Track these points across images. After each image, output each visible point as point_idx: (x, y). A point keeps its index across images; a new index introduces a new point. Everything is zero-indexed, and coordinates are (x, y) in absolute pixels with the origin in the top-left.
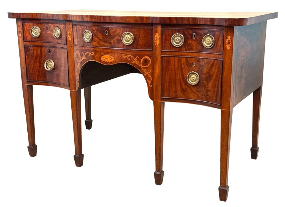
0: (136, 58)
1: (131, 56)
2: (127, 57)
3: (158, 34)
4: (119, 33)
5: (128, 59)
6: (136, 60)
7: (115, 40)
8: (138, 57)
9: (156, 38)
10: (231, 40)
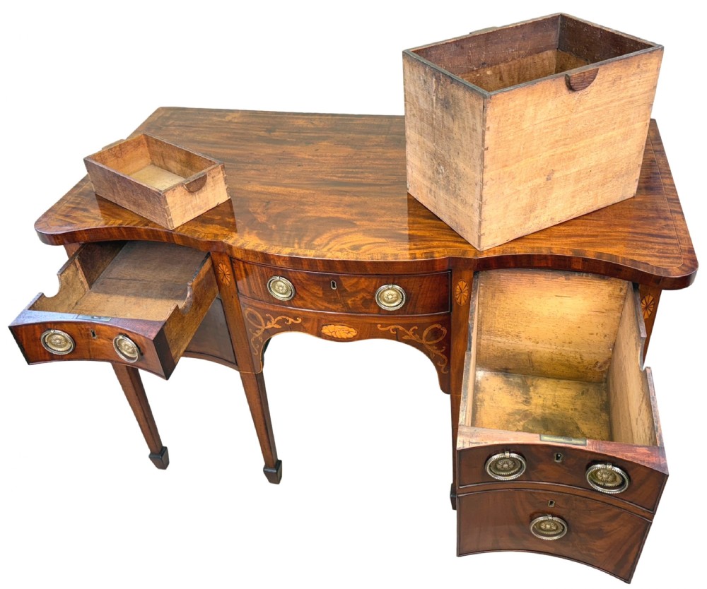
0: (411, 329)
1: (399, 327)
2: (389, 330)
3: (464, 284)
4: (367, 286)
5: (392, 332)
6: (410, 333)
7: (357, 299)
8: (417, 328)
9: (458, 290)
10: (653, 303)
